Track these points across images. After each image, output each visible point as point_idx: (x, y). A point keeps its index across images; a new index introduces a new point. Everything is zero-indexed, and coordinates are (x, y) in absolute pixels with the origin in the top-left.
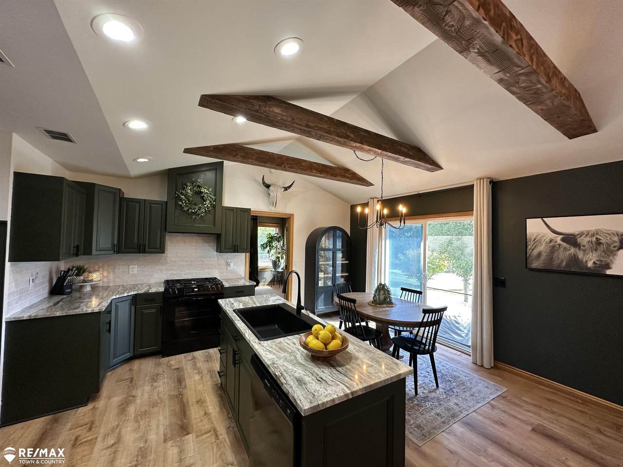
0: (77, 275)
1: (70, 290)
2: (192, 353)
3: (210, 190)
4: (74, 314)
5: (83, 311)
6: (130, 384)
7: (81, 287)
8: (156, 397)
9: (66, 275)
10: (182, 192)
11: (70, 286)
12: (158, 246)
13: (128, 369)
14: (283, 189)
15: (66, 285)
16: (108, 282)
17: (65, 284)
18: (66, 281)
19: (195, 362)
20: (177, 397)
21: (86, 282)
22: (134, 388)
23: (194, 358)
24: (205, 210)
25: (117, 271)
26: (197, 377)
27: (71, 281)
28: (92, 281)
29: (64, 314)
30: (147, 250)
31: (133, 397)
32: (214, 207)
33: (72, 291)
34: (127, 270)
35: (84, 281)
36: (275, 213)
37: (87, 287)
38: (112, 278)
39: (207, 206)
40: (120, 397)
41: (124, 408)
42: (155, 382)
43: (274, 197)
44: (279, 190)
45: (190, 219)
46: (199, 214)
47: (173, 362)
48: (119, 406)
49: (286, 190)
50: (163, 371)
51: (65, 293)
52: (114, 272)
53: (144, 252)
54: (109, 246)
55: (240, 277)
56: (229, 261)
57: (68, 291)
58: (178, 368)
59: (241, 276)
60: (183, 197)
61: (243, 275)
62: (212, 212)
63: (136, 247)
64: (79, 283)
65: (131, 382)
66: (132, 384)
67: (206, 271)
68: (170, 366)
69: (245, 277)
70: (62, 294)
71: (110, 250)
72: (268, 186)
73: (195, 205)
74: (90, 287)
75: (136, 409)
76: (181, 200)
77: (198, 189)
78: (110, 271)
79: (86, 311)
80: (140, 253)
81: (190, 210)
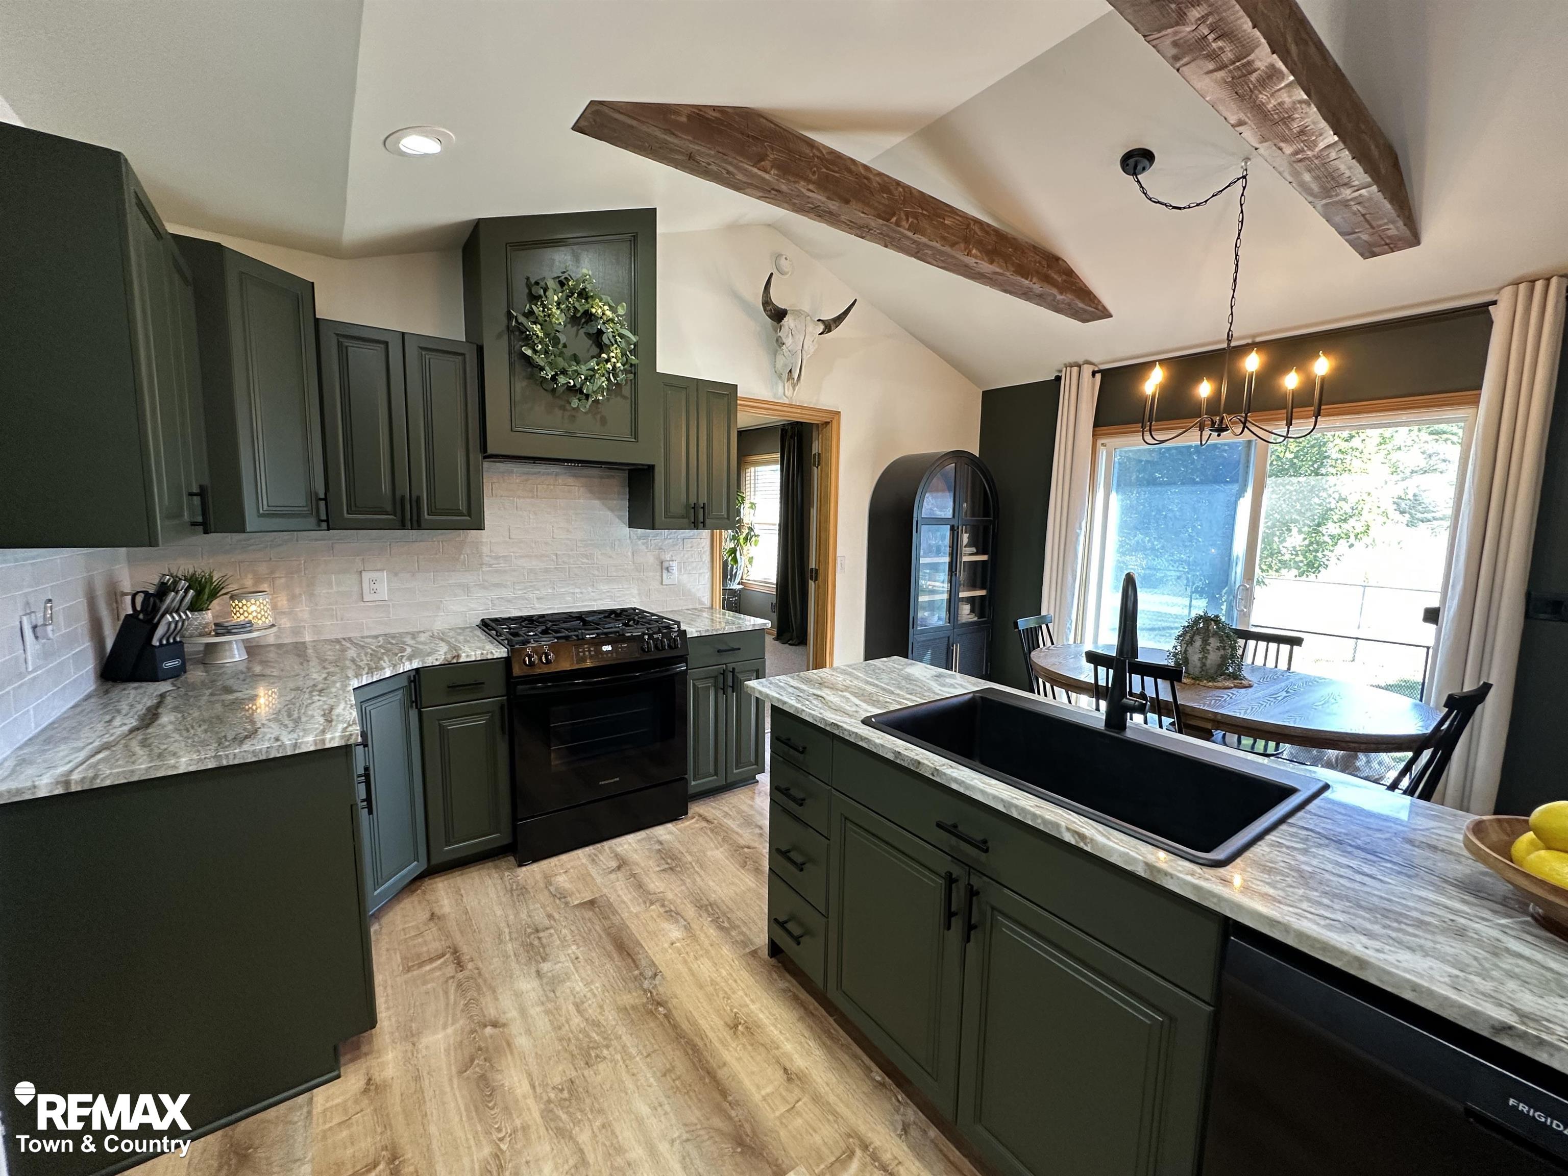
0: (195, 607)
1: (176, 663)
2: (607, 845)
3: (621, 311)
4: (251, 759)
5: (283, 746)
6: (460, 975)
7: (211, 648)
8: (576, 1020)
9: (155, 609)
10: (532, 312)
11: (176, 648)
12: (462, 506)
13: (424, 916)
14: (821, 328)
15: (161, 645)
16: (296, 631)
17: (155, 642)
18: (160, 631)
19: (634, 875)
20: (651, 1013)
21: (229, 633)
22: (479, 989)
23: (622, 863)
24: (608, 379)
25: (321, 591)
26: (675, 932)
27: (176, 630)
28: (246, 626)
29: (211, 765)
30: (426, 516)
31: (495, 1025)
32: (632, 369)
33: (184, 664)
34: (356, 589)
35: (222, 629)
36: (790, 406)
37: (231, 650)
38: (306, 616)
39: (614, 367)
40: (450, 1030)
41: (483, 1077)
42: (544, 960)
43: (794, 354)
44: (810, 329)
45: (559, 413)
46: (587, 396)
47: (562, 881)
48: (461, 1072)
49: (830, 331)
50: (550, 916)
51: (160, 675)
52: (311, 595)
53: (418, 525)
54: (299, 501)
55: (698, 606)
56: (668, 557)
57: (169, 664)
58: (592, 903)
59: (701, 603)
60: (537, 328)
61: (707, 601)
62: (626, 391)
63: (389, 508)
64: (201, 635)
65: (460, 965)
66: (466, 973)
67: (604, 587)
68: (561, 896)
69: (712, 608)
70: (154, 678)
71: (305, 516)
72: (778, 315)
73: (576, 359)
74: (241, 645)
75: (530, 1076)
76: (528, 340)
77: (581, 306)
78: (297, 591)
79: (295, 745)
80: (403, 527)
81: (562, 380)
